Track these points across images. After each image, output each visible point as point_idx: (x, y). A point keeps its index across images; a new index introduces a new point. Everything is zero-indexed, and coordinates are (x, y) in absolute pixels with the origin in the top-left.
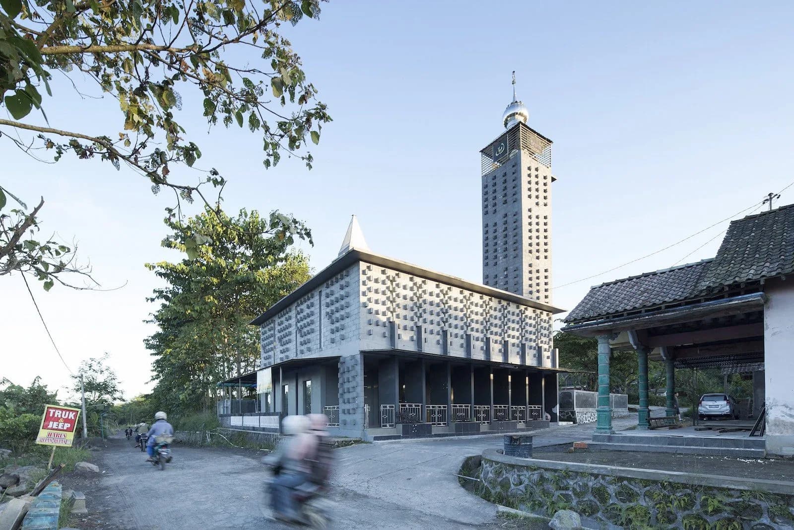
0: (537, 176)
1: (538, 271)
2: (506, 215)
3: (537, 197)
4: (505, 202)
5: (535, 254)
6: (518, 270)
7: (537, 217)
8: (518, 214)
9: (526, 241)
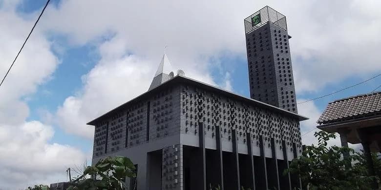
0: (280, 36)
1: (287, 93)
2: (263, 58)
3: (282, 48)
4: (262, 50)
5: (285, 82)
6: (275, 92)
7: (283, 59)
8: (271, 57)
9: (277, 74)
